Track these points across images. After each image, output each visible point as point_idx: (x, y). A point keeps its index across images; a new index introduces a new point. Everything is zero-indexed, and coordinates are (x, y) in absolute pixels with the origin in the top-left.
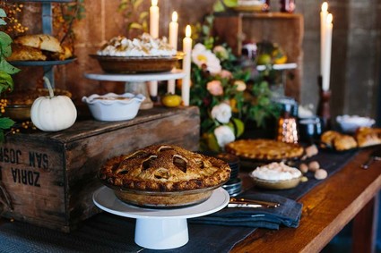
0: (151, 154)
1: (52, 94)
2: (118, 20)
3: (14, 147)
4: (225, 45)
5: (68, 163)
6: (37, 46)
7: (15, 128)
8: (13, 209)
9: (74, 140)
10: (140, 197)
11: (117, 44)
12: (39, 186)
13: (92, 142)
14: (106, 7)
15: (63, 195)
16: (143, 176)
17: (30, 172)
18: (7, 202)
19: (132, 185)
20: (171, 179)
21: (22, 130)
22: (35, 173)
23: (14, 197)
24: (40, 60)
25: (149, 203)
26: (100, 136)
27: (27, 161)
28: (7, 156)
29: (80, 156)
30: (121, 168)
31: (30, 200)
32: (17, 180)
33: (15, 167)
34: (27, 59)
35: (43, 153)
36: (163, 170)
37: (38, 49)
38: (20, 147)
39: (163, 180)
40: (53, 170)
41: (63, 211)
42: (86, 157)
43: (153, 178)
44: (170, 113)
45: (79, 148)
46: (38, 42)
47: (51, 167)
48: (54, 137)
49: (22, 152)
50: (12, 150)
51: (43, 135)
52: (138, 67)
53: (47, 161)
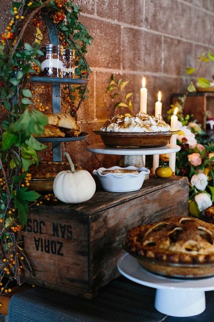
0: (175, 226)
1: (73, 168)
2: (106, 100)
3: (37, 218)
4: (196, 121)
5: (92, 233)
6: (55, 124)
7: (38, 200)
8: (34, 275)
9: (96, 213)
10: (169, 269)
11: (119, 121)
12: (62, 255)
13: (111, 213)
14: (97, 88)
15: (87, 264)
16: (174, 249)
17: (53, 242)
18: (29, 269)
19: (165, 258)
20: (201, 252)
21: (45, 202)
22: (58, 243)
23: (36, 263)
24: (60, 137)
25: (178, 274)
26: (117, 208)
27: (51, 232)
28: (30, 226)
29: (102, 227)
30: (148, 240)
31: (52, 268)
32: (40, 248)
33: (38, 236)
34: (47, 135)
35: (67, 224)
36: (192, 242)
37: (57, 127)
38: (43, 219)
39: (194, 253)
40: (77, 240)
41: (86, 278)
42: (106, 227)
43: (184, 251)
44: (168, 184)
45: (101, 220)
46: (57, 120)
47: (75, 237)
48: (79, 209)
49: (46, 223)
50: (35, 220)
51: (67, 207)
52: (141, 142)
53: (71, 232)
